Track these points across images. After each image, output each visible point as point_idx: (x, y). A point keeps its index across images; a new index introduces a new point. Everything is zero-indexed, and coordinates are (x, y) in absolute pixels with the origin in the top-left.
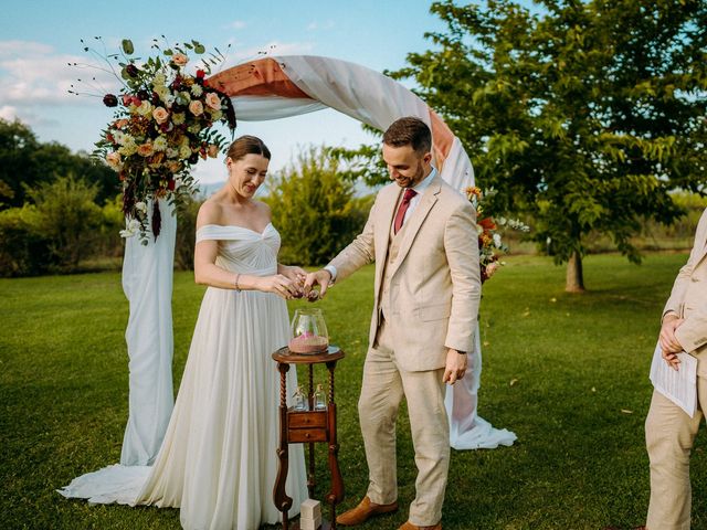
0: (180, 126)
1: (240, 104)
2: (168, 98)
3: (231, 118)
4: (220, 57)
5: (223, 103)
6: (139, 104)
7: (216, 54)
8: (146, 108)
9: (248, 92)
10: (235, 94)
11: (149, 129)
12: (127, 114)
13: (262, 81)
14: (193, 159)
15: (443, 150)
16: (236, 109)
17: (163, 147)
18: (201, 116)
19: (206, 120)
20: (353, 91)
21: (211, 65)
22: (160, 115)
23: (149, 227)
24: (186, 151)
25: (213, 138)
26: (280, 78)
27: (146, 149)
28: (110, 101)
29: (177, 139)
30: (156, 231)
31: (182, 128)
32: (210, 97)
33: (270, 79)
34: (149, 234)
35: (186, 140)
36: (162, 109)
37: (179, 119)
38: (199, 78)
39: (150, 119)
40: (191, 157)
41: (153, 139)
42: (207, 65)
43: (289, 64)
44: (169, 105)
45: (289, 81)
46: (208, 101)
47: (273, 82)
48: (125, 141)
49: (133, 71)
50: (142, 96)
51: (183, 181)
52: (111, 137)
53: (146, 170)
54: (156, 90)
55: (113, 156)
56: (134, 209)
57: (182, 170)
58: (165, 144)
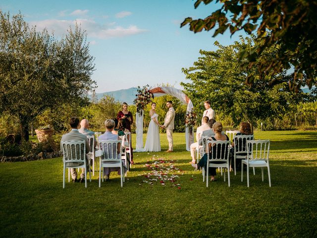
1: (154, 94)
2: (144, 95)
3: (153, 97)
4: (152, 88)
8: (142, 96)
9: (156, 92)
11: (142, 99)
12: (138, 97)
13: (158, 91)
14: (147, 104)
15: (188, 102)
19: (150, 98)
20: (173, 92)
21: (150, 89)
22: (144, 97)
24: (147, 102)
27: (141, 102)
28: (137, 95)
31: (146, 99)
32: (151, 94)
34: (140, 115)
37: (146, 98)
38: (149, 91)
43: (162, 88)
45: (162, 91)
47: (160, 91)
48: (139, 101)
49: (140, 91)
50: (141, 94)
51: (146, 107)
52: (136, 101)
53: (141, 105)
54: (143, 93)
55: (137, 103)
56: (139, 111)
57: (145, 105)
58: (144, 101)
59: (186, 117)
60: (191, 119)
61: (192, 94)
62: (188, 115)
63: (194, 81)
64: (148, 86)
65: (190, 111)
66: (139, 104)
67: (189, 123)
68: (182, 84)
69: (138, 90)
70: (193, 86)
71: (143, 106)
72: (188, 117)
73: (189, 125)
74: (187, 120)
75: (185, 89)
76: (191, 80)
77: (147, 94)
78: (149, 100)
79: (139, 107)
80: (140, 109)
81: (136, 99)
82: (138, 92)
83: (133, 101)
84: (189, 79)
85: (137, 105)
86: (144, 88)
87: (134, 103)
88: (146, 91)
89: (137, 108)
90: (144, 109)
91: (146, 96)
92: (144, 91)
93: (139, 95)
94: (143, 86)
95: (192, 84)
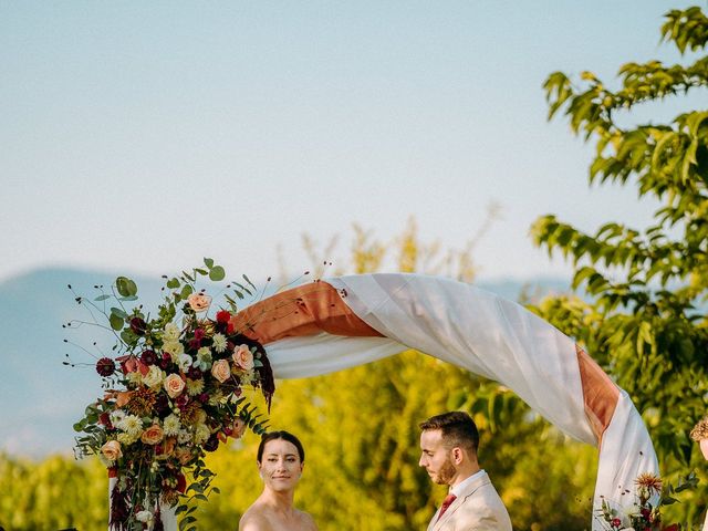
0: (196, 398)
2: (183, 359)
3: (266, 379)
4: (250, 288)
5: (255, 358)
6: (145, 372)
7: (244, 284)
8: (154, 376)
9: (287, 335)
10: (271, 340)
11: (161, 405)
12: (125, 383)
13: (312, 318)
14: (212, 445)
17: (175, 431)
18: (227, 381)
19: (232, 385)
21: (237, 299)
22: (174, 385)
24: (204, 433)
25: (240, 408)
26: (338, 312)
27: (155, 433)
28: (105, 368)
29: (193, 415)
31: (201, 400)
32: (239, 352)
33: (324, 314)
35: (203, 416)
36: (176, 377)
37: (197, 388)
38: (222, 323)
39: (158, 391)
40: (210, 440)
41: (162, 419)
42: (232, 302)
44: (185, 370)
45: (353, 316)
46: (236, 357)
47: (329, 318)
48: (129, 425)
49: (139, 326)
50: (149, 359)
51: (196, 477)
52: (106, 419)
53: (155, 464)
54: (166, 348)
55: (112, 445)
56: (131, 521)
57: (195, 460)
58: (178, 425)
61: (646, 334)
63: (670, 199)
64: (217, 274)
66: (136, 453)
68: (556, 233)
69: (116, 319)
70: (662, 253)
71: (171, 471)
75: (585, 283)
76: (642, 191)
77: (205, 351)
78: (226, 409)
79: (128, 480)
80: (146, 503)
81: (100, 407)
82: (119, 333)
83: (78, 427)
84: (625, 177)
85: (111, 459)
86: (178, 298)
87: (82, 443)
88: (194, 323)
89: (116, 489)
90: (182, 501)
91: (193, 374)
92: (180, 325)
93: (127, 365)
94: (166, 281)
95: (649, 231)
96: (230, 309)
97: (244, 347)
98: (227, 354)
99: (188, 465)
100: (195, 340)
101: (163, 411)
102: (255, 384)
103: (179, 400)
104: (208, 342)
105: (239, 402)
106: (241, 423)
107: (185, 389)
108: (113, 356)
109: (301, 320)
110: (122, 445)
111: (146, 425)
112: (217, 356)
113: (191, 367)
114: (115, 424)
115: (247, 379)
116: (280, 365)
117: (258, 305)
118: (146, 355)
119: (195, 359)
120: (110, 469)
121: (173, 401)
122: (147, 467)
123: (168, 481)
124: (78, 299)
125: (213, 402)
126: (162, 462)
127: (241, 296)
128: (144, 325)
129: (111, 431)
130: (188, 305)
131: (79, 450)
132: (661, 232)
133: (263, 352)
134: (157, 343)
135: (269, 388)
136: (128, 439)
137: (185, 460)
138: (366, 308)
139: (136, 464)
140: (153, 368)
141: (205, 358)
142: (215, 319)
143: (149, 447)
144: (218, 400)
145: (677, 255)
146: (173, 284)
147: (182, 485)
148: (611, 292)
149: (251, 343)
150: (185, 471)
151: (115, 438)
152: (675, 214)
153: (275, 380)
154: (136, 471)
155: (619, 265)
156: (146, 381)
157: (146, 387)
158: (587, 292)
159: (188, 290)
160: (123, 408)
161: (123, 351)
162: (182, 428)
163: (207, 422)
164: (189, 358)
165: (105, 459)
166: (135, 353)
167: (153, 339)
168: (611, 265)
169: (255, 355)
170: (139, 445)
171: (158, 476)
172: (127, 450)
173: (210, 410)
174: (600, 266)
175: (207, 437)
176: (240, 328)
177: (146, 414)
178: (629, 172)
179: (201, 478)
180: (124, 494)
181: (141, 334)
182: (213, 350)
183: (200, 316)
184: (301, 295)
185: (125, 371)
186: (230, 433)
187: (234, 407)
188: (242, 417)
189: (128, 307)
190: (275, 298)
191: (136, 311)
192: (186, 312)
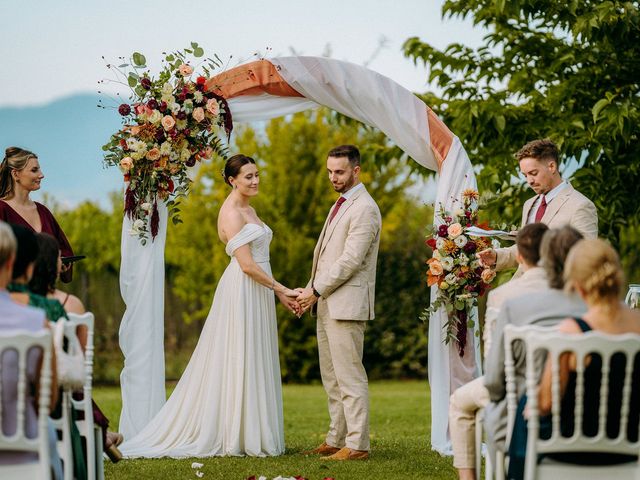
0: (183, 131)
1: (237, 106)
2: (174, 106)
3: (227, 120)
4: (219, 63)
5: (221, 107)
6: (150, 114)
7: (215, 59)
9: (241, 93)
10: (230, 97)
11: (158, 135)
12: (137, 120)
13: (257, 83)
14: (191, 162)
15: (442, 152)
16: (231, 111)
17: (168, 152)
18: (202, 121)
19: (205, 124)
20: (348, 91)
21: (210, 70)
22: (168, 122)
23: (148, 228)
24: (186, 154)
25: (210, 140)
26: (275, 80)
27: (155, 153)
28: (124, 110)
29: (179, 143)
30: (155, 231)
31: (185, 133)
32: (211, 103)
33: (266, 81)
34: (148, 234)
35: (186, 143)
36: (169, 117)
37: (182, 125)
38: (200, 85)
39: (158, 126)
40: (190, 159)
41: (160, 144)
42: (207, 71)
43: (284, 65)
44: (176, 113)
45: (284, 83)
46: (208, 106)
47: (269, 84)
48: (138, 147)
49: (147, 84)
50: (152, 105)
51: (180, 183)
52: (124, 143)
53: (154, 173)
54: (163, 99)
55: (127, 160)
56: (138, 209)
57: (180, 172)
58: (170, 148)
59: (432, 243)
60: (463, 259)
62: (443, 232)
64: (199, 52)
65: (457, 210)
66: (143, 165)
67: (451, 279)
69: (132, 80)
70: (490, 63)
71: (164, 177)
72: (440, 242)
73: (450, 294)
74: (439, 262)
75: (436, 80)
76: (476, 22)
77: (189, 101)
78: (201, 140)
79: (137, 183)
80: (148, 198)
81: (120, 136)
82: (134, 89)
83: (105, 148)
84: (465, 15)
85: (126, 168)
86: (173, 67)
87: (108, 158)
88: (182, 84)
89: (129, 188)
90: (171, 198)
91: (181, 116)
92: (173, 84)
93: (139, 109)
94: (165, 56)
95: (479, 50)
96: (205, 75)
97: (214, 100)
98: (202, 104)
99: (175, 175)
100: (183, 95)
101: (161, 140)
102: (220, 124)
103: (171, 132)
104: (191, 96)
105: (210, 136)
106: (211, 149)
107: (175, 125)
108: (129, 103)
109: (250, 84)
110: (134, 160)
111: (149, 148)
112: (196, 105)
113: (180, 112)
114: (130, 146)
115: (215, 121)
116: (237, 113)
117: (224, 74)
118: (151, 103)
119: (182, 107)
120: (126, 176)
121: (167, 133)
122: (149, 175)
123: (163, 184)
124: (108, 66)
125: (193, 134)
126: (159, 173)
127: (212, 67)
128: (150, 83)
129: (127, 151)
130: (179, 72)
131: (106, 163)
132: (487, 50)
133: (226, 104)
134: (158, 95)
135: (229, 126)
136: (137, 156)
137: (174, 171)
138: (292, 78)
139: (142, 173)
140: (155, 111)
141: (188, 106)
142: (195, 82)
143: (151, 162)
144: (196, 133)
145: (498, 66)
146: (171, 58)
147: (171, 188)
148: (453, 86)
149: (218, 98)
150: (173, 178)
151: (129, 156)
152: (497, 38)
153: (233, 123)
154: (142, 177)
155: (460, 71)
156: (150, 119)
157: (150, 123)
158: (438, 84)
159: (179, 62)
160: (135, 137)
161: (136, 99)
162: (172, 150)
163: (188, 148)
164: (178, 106)
165: (122, 169)
166: (144, 101)
167: (156, 93)
168: (455, 71)
169: (221, 105)
170: (144, 160)
171: (156, 181)
172: (137, 163)
173: (191, 140)
174: (447, 71)
175: (188, 157)
176: (212, 88)
177: (149, 141)
178: (467, 10)
179: (183, 184)
180: (134, 191)
181: (148, 89)
182: (194, 101)
183: (186, 79)
184: (251, 68)
185: (137, 113)
186: (203, 156)
187: (206, 139)
188: (211, 145)
189: (140, 72)
190: (235, 70)
191: (145, 75)
192: (178, 76)
